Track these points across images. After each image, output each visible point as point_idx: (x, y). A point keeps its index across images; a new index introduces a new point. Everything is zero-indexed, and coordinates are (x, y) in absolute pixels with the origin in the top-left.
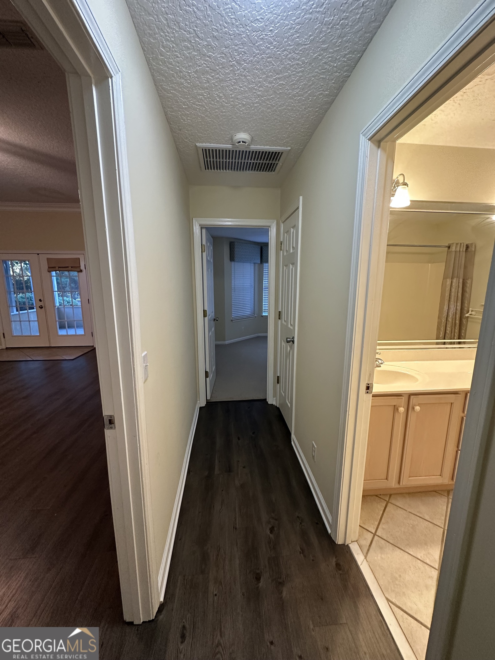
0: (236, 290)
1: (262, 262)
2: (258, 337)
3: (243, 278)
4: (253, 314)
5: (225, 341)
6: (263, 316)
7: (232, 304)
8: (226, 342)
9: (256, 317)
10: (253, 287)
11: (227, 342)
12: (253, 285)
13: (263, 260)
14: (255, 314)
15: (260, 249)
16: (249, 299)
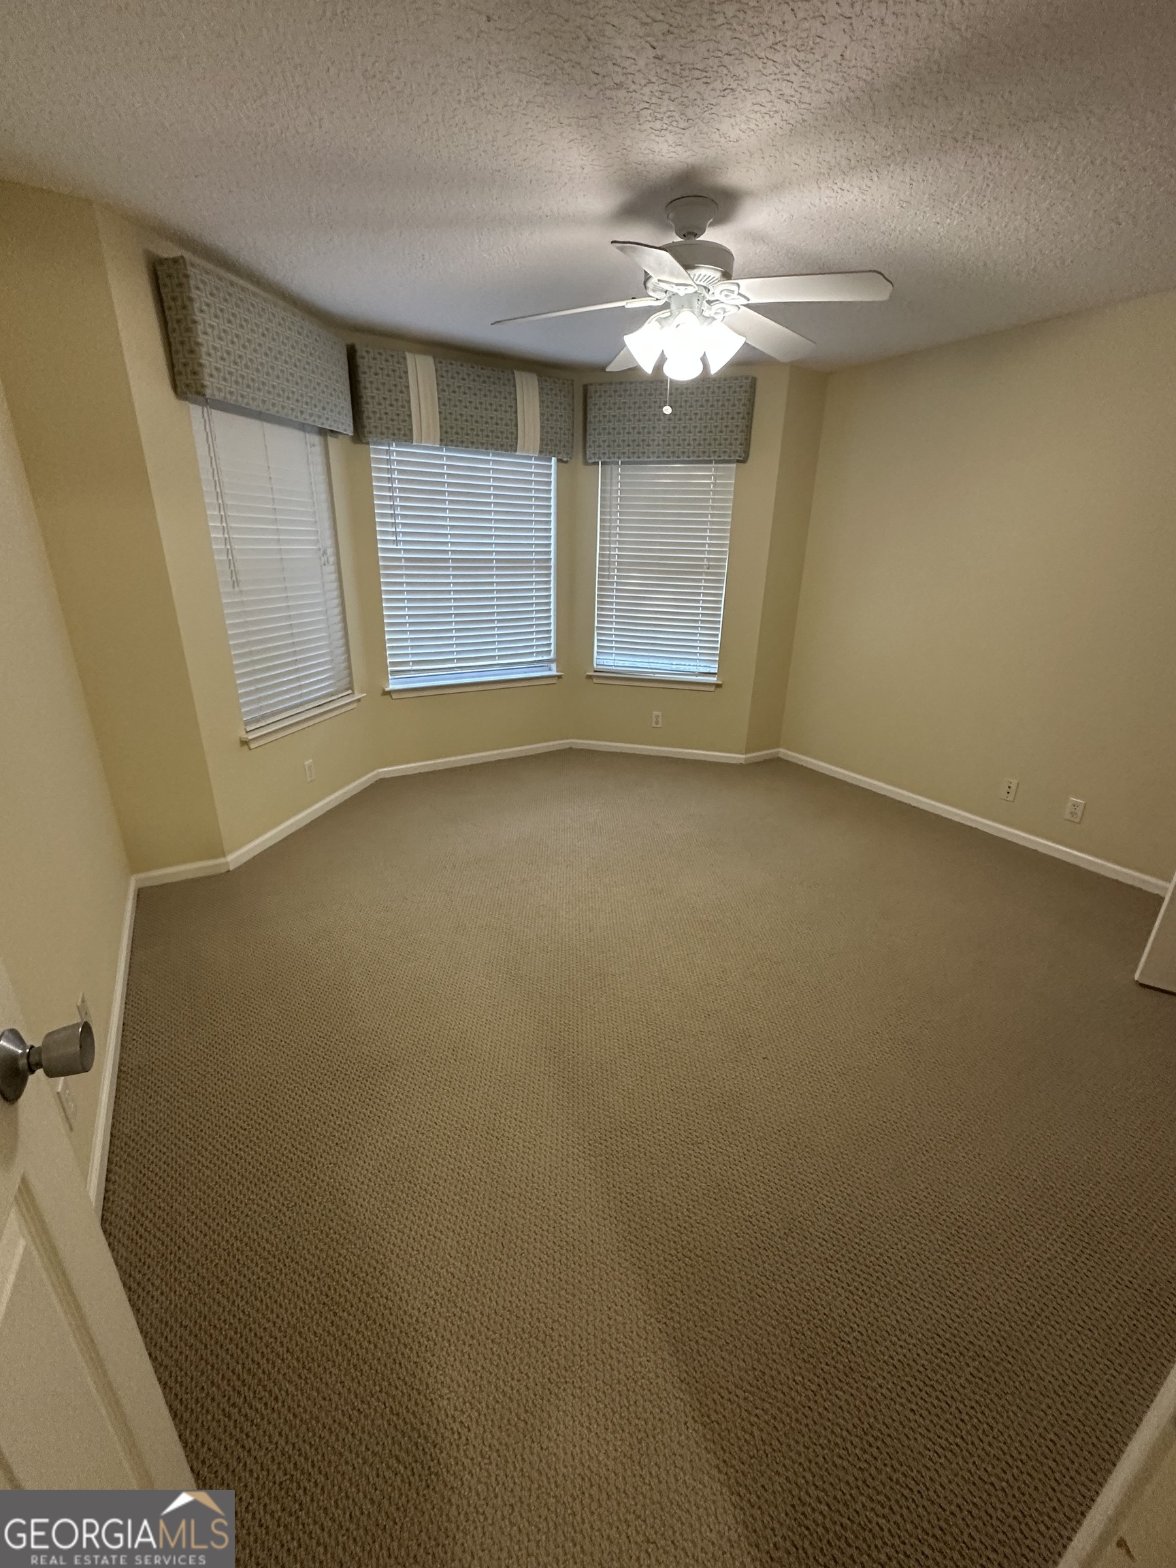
0: (241, 578)
1: (360, 433)
2: (381, 785)
3: (275, 521)
4: (347, 689)
5: (224, 855)
6: (389, 693)
7: (235, 662)
8: (230, 858)
9: (359, 700)
10: (332, 559)
11: (235, 858)
12: (330, 551)
13: (366, 422)
14: (356, 687)
15: (344, 359)
16: (320, 613)
